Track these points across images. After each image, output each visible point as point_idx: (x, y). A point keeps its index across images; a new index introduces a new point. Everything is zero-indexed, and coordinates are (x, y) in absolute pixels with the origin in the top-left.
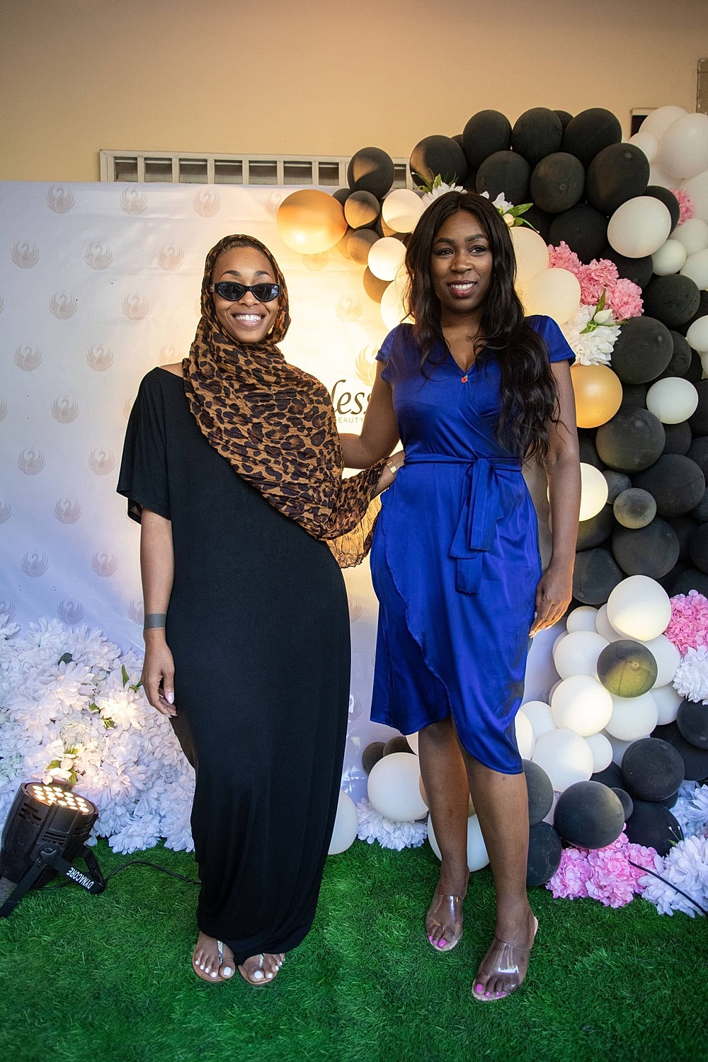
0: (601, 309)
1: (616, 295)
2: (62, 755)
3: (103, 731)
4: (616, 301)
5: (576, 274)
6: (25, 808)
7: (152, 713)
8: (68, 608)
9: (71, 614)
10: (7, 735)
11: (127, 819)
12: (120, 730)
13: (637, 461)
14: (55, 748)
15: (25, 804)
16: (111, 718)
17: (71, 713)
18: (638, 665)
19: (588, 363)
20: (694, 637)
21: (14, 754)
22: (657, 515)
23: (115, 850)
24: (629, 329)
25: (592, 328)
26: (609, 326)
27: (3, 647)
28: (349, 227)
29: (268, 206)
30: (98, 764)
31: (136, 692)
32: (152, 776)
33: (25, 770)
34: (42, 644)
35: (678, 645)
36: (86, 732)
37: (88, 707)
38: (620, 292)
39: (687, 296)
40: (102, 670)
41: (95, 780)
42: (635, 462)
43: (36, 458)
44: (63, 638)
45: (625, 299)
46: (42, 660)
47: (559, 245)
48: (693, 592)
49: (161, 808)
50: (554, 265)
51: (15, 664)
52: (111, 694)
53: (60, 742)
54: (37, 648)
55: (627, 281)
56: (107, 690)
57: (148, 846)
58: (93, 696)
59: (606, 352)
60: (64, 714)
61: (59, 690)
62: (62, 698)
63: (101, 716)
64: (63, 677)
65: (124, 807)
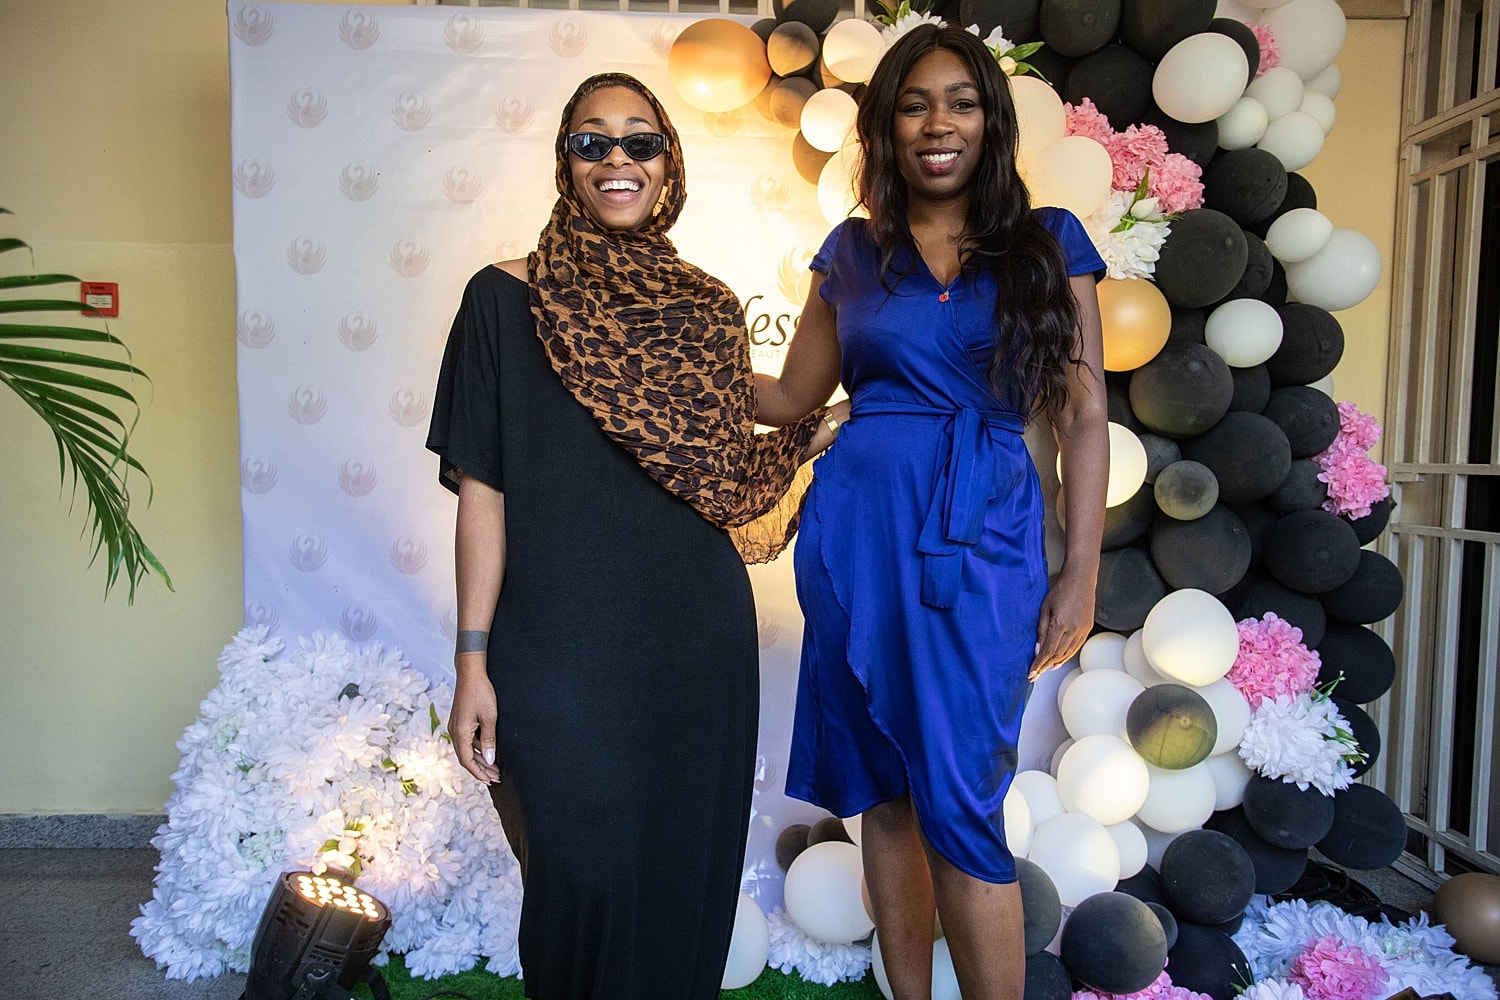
0: (1142, 198)
1: (1165, 176)
2: (341, 832)
3: (401, 798)
4: (1164, 186)
5: (1106, 146)
6: (286, 908)
8: (354, 618)
9: (358, 627)
10: (263, 801)
11: (433, 928)
12: (426, 797)
13: (1191, 421)
14: (332, 822)
15: (286, 904)
16: (412, 780)
17: (355, 770)
18: (1189, 722)
19: (1121, 276)
20: (1273, 681)
21: (272, 829)
22: (1220, 501)
23: (414, 973)
24: (1181, 226)
25: (1128, 225)
26: (1153, 222)
27: (261, 673)
28: (774, 74)
29: (657, 44)
30: (393, 846)
32: (470, 865)
33: (287, 852)
34: (316, 669)
35: (1247, 694)
36: (376, 800)
37: (379, 763)
38: (1170, 172)
39: (1268, 180)
40: (401, 709)
41: (388, 869)
42: (1188, 422)
43: (315, 400)
44: (346, 661)
45: (1178, 184)
46: (317, 692)
47: (1080, 103)
48: (1270, 616)
49: (482, 914)
50: (1073, 131)
51: (276, 697)
52: (413, 745)
53: (339, 813)
54: (308, 675)
55: (1180, 157)
56: (407, 740)
57: (462, 969)
58: (387, 748)
59: (1147, 260)
60: (345, 772)
61: (338, 737)
62: (342, 748)
63: (399, 777)
64: (345, 718)
65: (428, 911)
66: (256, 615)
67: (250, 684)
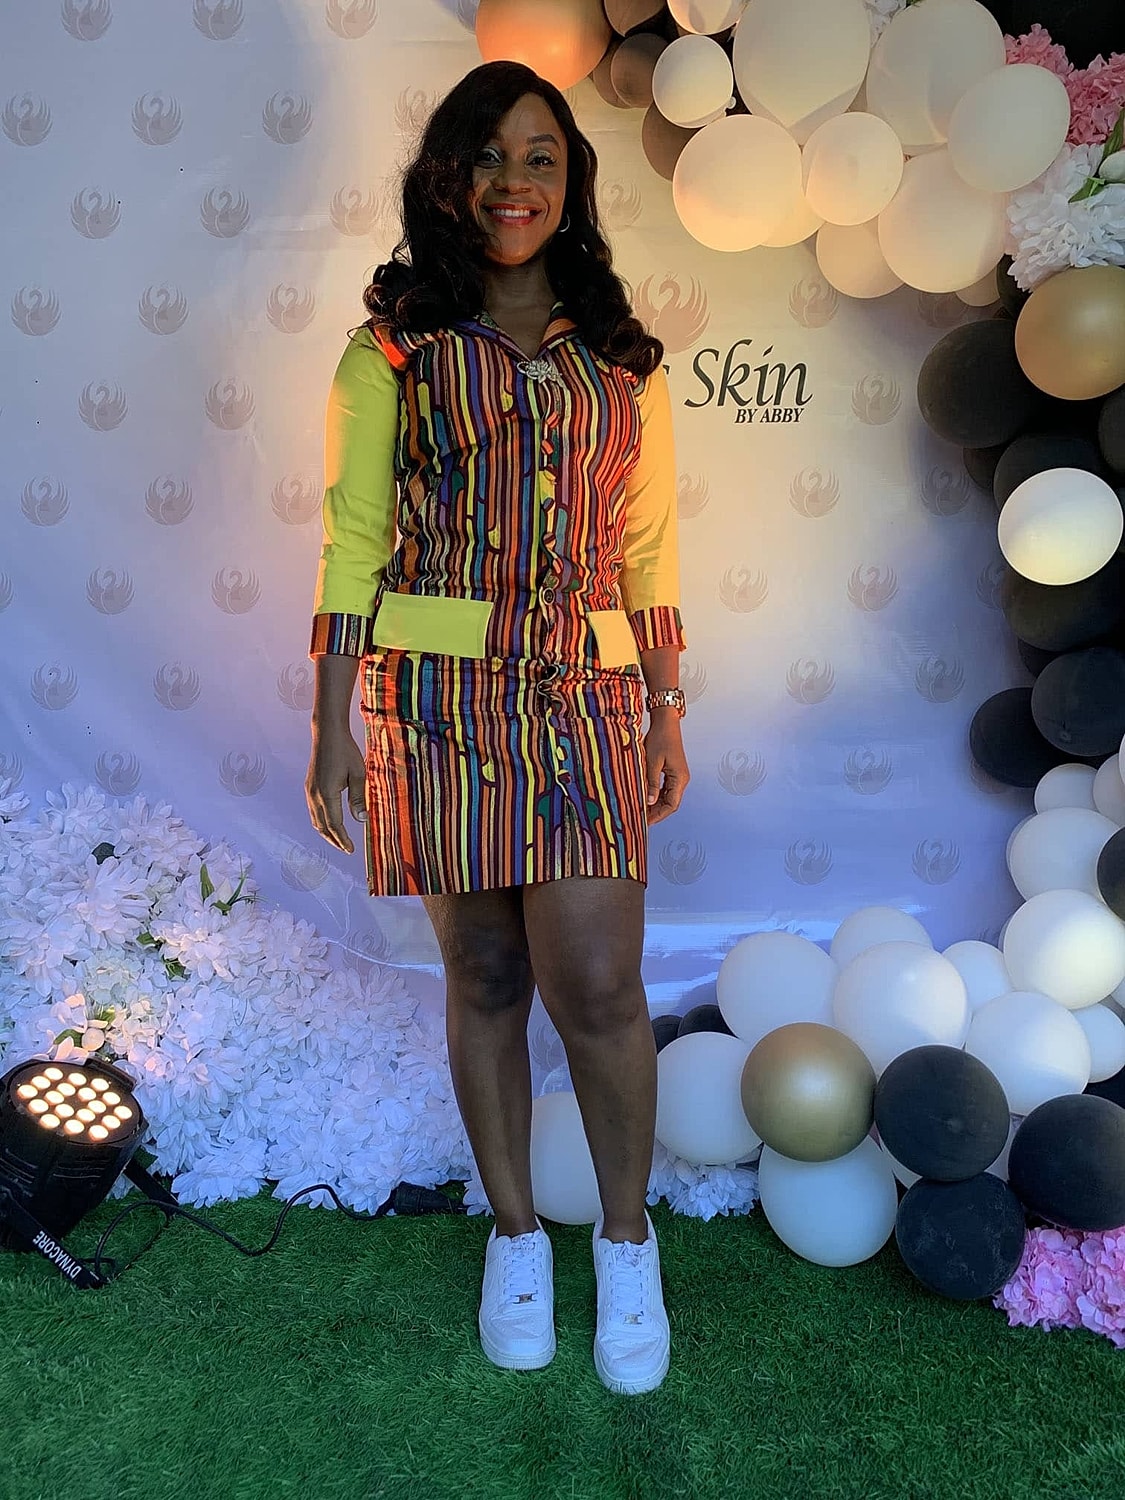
0: (1115, 151)
2: (85, 1021)
3: (163, 982)
8: (112, 766)
9: (117, 778)
11: (206, 1142)
12: (194, 981)
14: (72, 1007)
16: (177, 959)
17: (104, 946)
19: (1085, 263)
23: (181, 1200)
25: (1095, 186)
28: (613, 32)
30: (152, 1042)
31: (223, 913)
32: (253, 1067)
34: (66, 829)
36: (130, 984)
37: (136, 938)
40: (167, 873)
43: (53, 494)
44: (102, 819)
47: (1027, 31)
49: (270, 1127)
51: (16, 862)
52: (179, 917)
53: (82, 999)
54: (58, 838)
56: (173, 910)
57: (242, 1195)
58: (146, 920)
60: (91, 948)
61: (82, 905)
62: (87, 918)
63: (160, 956)
64: (91, 884)
65: (198, 1122)
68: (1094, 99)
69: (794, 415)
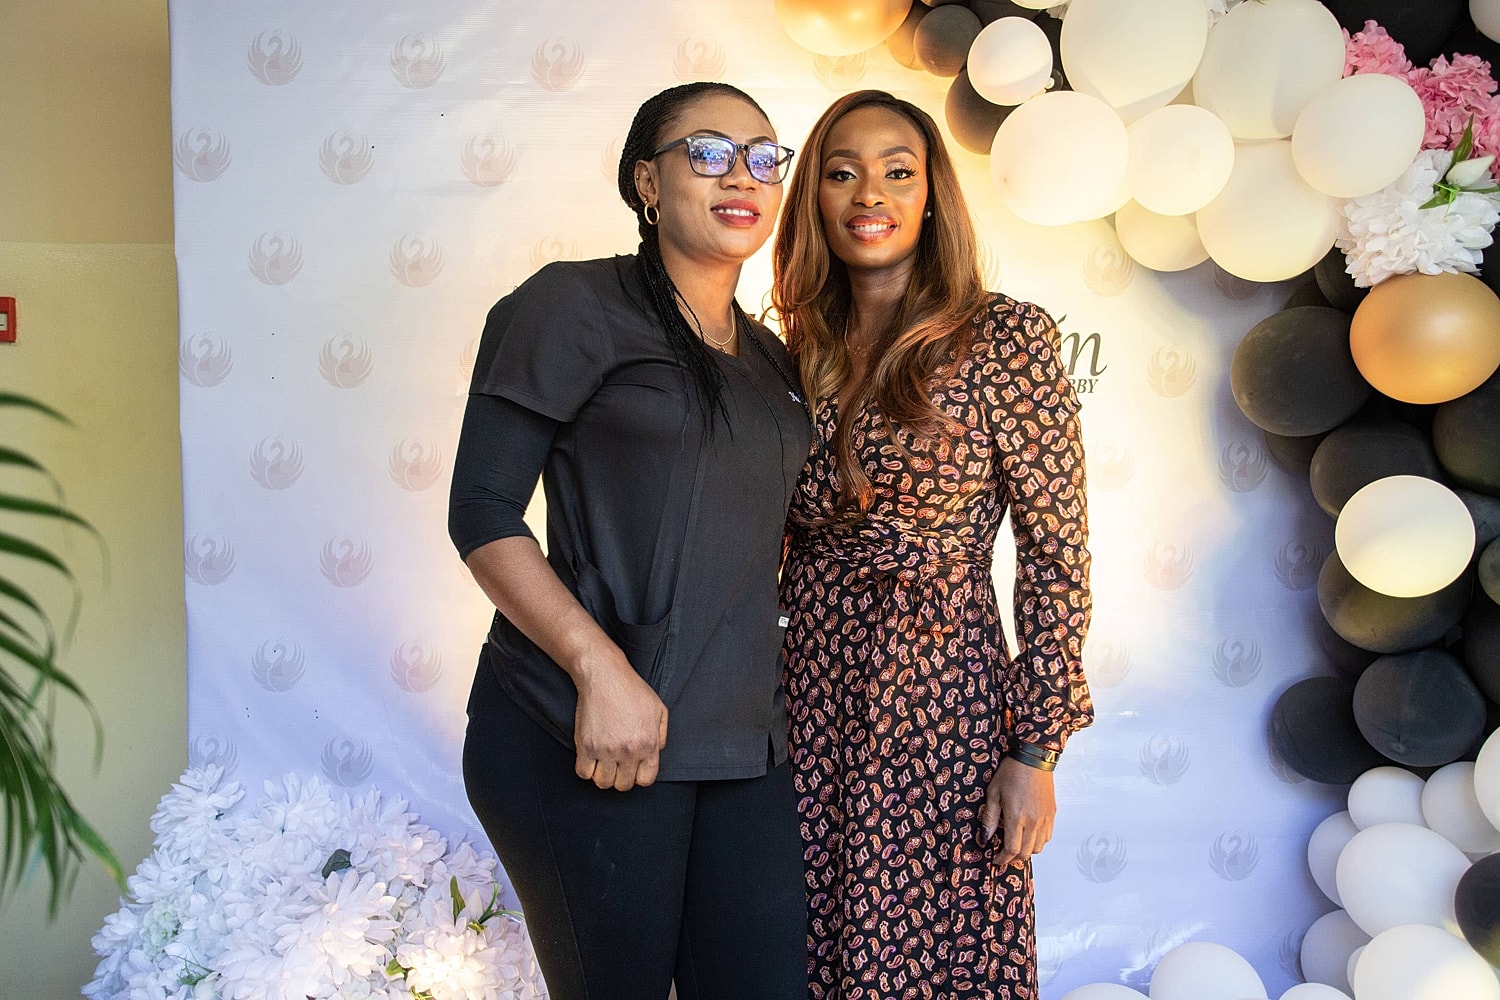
0: (1462, 158)
1: (1494, 128)
4: (1494, 141)
5: (1409, 84)
7: (509, 977)
8: (341, 754)
9: (346, 766)
16: (428, 991)
17: (349, 981)
19: (1435, 270)
25: (1444, 197)
26: (1483, 191)
27: (213, 836)
31: (478, 933)
34: (290, 827)
37: (383, 969)
40: (409, 884)
43: (286, 456)
44: (330, 816)
46: (290, 864)
47: (1364, 28)
50: (1355, 69)
51: (235, 873)
52: (429, 941)
54: (278, 836)
56: (422, 931)
58: (392, 945)
59: (1471, 246)
60: (334, 985)
61: (327, 935)
62: (331, 951)
63: (409, 988)
64: (335, 907)
66: (205, 750)
67: (197, 853)
68: (1439, 102)
69: (1088, 386)
